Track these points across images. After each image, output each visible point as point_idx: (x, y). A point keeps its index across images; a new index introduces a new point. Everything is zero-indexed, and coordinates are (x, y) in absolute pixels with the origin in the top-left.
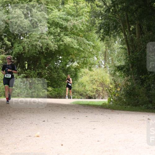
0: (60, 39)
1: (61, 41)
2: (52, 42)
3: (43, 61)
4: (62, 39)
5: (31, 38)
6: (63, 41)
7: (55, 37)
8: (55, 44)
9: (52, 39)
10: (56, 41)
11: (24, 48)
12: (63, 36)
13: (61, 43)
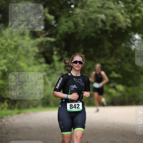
0: (136, 8)
1: (137, 11)
2: (122, 14)
3: (107, 45)
4: (139, 8)
5: (86, 8)
6: (140, 12)
7: (127, 5)
8: (126, 18)
9: (123, 8)
10: (128, 11)
11: (76, 24)
12: (140, 3)
13: (137, 15)
